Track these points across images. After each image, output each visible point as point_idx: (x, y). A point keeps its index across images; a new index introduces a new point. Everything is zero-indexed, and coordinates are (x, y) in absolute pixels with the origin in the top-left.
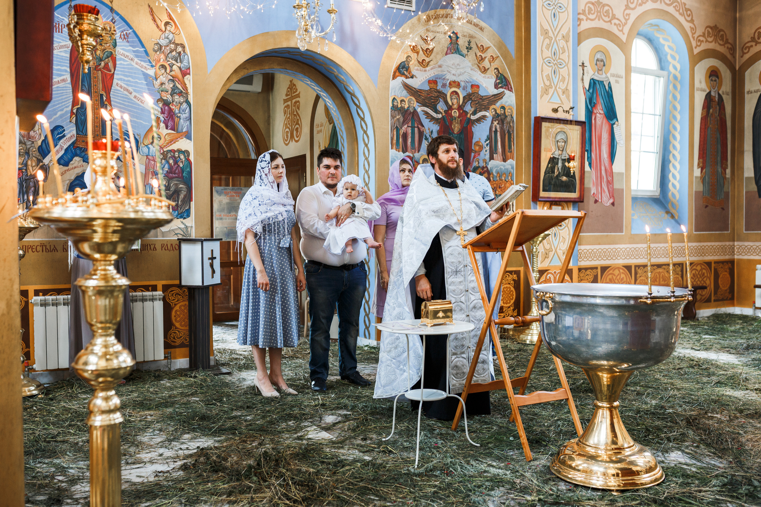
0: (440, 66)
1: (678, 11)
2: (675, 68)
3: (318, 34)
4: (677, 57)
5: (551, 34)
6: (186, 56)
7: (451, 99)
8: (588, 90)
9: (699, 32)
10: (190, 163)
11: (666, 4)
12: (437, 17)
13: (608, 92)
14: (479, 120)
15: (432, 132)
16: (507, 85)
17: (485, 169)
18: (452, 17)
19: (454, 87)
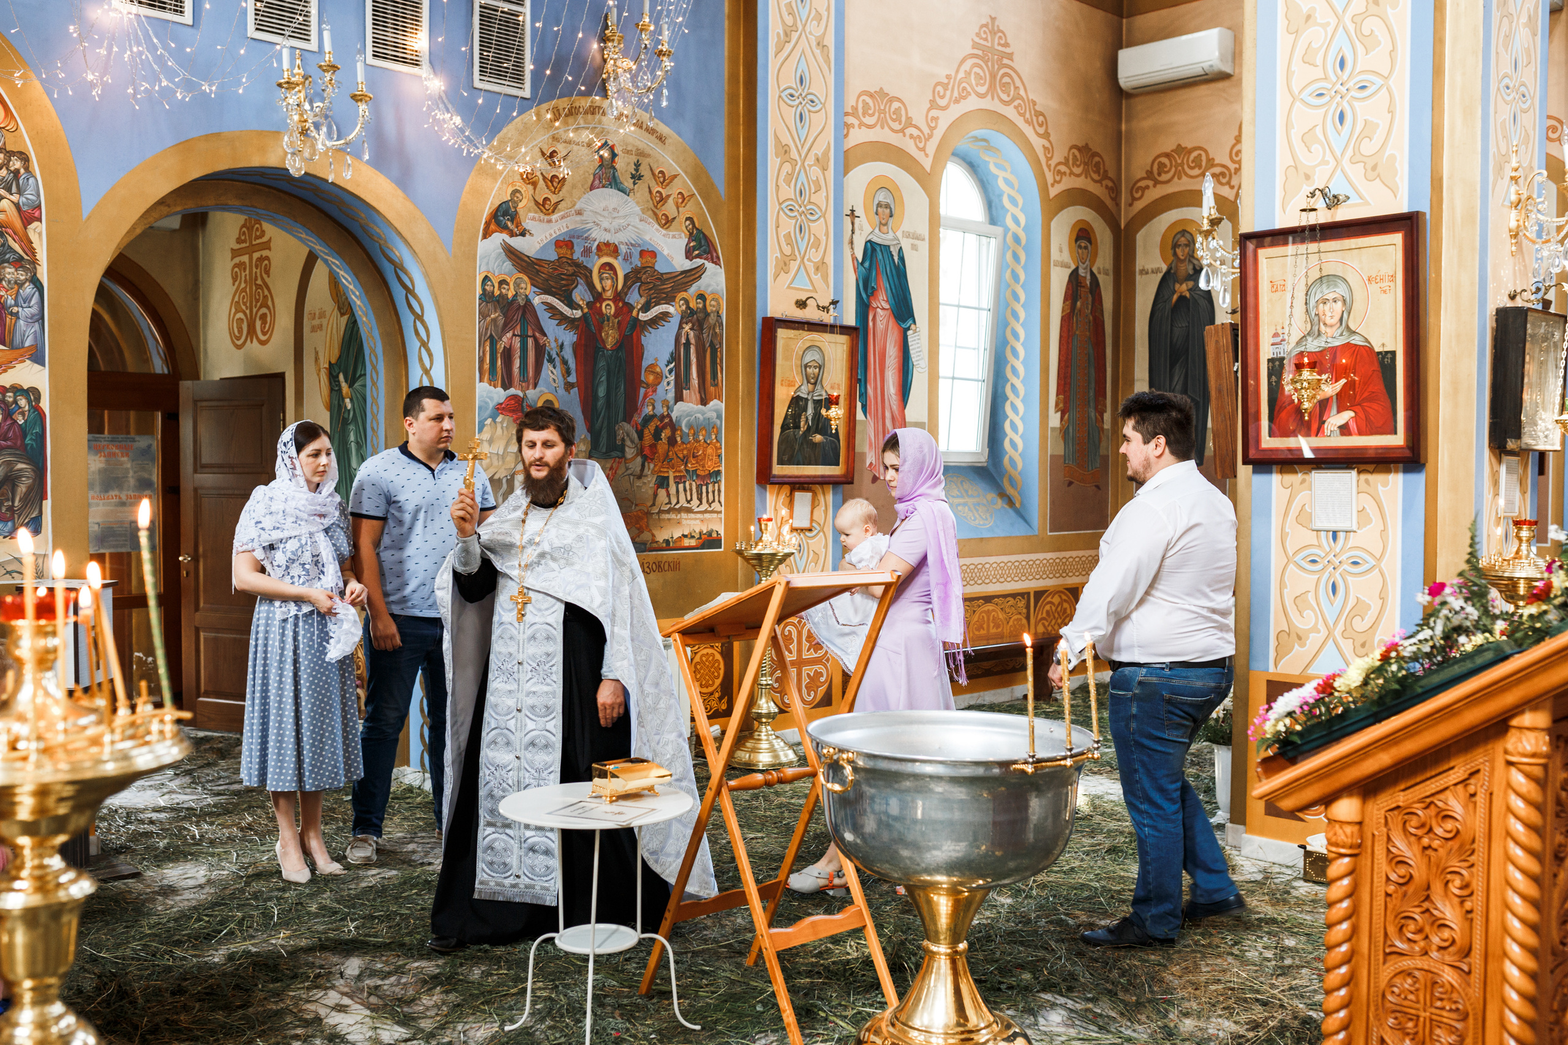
0: (579, 213)
1: (1022, 115)
2: (1016, 221)
3: (329, 144)
4: (1020, 202)
5: (794, 154)
6: (31, 180)
7: (601, 279)
8: (862, 264)
9: (1058, 157)
10: (41, 415)
11: (1002, 101)
12: (573, 112)
13: (897, 268)
14: (654, 322)
15: (562, 346)
16: (709, 252)
17: (667, 420)
18: (604, 114)
19: (607, 255)
